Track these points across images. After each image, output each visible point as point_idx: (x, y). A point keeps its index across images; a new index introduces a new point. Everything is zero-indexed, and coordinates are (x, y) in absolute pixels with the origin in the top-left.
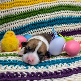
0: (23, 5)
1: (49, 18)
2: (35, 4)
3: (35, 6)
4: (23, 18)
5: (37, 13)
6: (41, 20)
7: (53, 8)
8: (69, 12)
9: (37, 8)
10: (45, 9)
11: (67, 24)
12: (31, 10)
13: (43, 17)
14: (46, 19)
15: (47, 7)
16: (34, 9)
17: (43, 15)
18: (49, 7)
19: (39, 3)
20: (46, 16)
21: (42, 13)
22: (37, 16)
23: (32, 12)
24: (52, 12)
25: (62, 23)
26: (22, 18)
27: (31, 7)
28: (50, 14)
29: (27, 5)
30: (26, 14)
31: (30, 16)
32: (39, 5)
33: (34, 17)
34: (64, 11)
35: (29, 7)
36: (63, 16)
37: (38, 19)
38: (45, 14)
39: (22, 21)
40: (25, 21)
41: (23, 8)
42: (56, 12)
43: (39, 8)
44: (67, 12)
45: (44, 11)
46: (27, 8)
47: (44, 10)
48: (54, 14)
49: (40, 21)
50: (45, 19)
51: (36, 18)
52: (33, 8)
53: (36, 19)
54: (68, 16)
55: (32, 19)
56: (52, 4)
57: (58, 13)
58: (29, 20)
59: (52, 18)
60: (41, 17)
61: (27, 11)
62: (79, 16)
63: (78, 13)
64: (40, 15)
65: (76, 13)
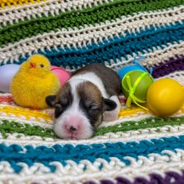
0: (12, 4)
1: (90, 41)
4: (12, 40)
5: (53, 26)
6: (65, 46)
7: (100, 9)
8: (146, 17)
9: (52, 12)
10: (76, 13)
12: (36, 15)
14: (82, 44)
15: (83, 6)
16: (46, 14)
17: (71, 31)
18: (87, 5)
20: (81, 33)
21: (69, 26)
22: (52, 33)
23: (38, 22)
24: (96, 22)
25: (128, 53)
26: (9, 41)
28: (92, 27)
30: (21, 26)
31: (33, 34)
33: (45, 34)
34: (130, 17)
35: (30, 9)
36: (129, 31)
37: (57, 41)
39: (10, 50)
40: (19, 47)
41: (13, 12)
42: (108, 23)
43: (60, 11)
44: (141, 18)
45: (73, 20)
46: (25, 9)
47: (74, 16)
49: (62, 47)
50: (80, 44)
51: (51, 37)
52: (41, 10)
53: (52, 41)
54: (144, 28)
55: (39, 40)
58: (30, 43)
59: (98, 39)
60: (65, 36)
61: (25, 18)
62: (174, 23)
63: (170, 14)
64: (64, 31)
65: (164, 15)
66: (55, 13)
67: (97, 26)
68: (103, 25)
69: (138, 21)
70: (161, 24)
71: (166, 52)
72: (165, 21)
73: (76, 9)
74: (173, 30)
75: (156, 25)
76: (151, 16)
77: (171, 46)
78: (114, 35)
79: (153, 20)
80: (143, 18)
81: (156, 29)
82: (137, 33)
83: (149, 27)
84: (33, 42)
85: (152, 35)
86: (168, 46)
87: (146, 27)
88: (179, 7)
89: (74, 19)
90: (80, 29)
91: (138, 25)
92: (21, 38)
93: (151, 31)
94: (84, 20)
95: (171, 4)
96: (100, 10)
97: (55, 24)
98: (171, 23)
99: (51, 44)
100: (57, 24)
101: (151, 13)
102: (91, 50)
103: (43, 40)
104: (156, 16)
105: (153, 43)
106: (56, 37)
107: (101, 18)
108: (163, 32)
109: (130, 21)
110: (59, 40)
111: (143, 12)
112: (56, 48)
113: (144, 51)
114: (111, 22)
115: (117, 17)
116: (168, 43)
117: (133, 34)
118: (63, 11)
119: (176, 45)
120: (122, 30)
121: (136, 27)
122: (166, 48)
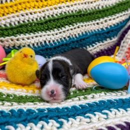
2: (8, 14)
3: (8, 18)
5: (13, 33)
7: (50, 21)
8: (82, 26)
10: (31, 24)
13: (28, 39)
15: (37, 19)
16: (8, 25)
17: (28, 35)
18: (40, 18)
19: (17, 11)
21: (26, 33)
24: (47, 30)
28: (44, 33)
32: (18, 16)
34: (72, 27)
36: (71, 36)
38: (32, 35)
43: (19, 22)
44: (78, 27)
47: (31, 26)
48: (53, 35)
52: (4, 22)
56: (47, 13)
59: (49, 42)
62: (100, 30)
63: (98, 24)
64: (22, 36)
65: (94, 24)
66: (15, 24)
67: (48, 32)
68: (52, 32)
69: (77, 29)
70: (91, 30)
71: (95, 48)
72: (94, 28)
74: (99, 34)
75: (89, 31)
76: (85, 26)
77: (98, 44)
78: (61, 39)
79: (86, 28)
80: (80, 27)
81: (88, 34)
82: (76, 37)
83: (84, 33)
85: (87, 38)
86: (96, 44)
87: (82, 33)
88: (103, 18)
89: (30, 28)
91: (77, 32)
94: (39, 29)
95: (98, 17)
97: (15, 31)
98: (98, 30)
100: (17, 31)
101: (85, 23)
104: (88, 25)
107: (51, 27)
108: (93, 35)
111: (80, 23)
114: (59, 30)
115: (63, 26)
116: (97, 43)
117: (73, 38)
118: (21, 22)
119: (101, 43)
120: (66, 35)
121: (75, 33)
122: (96, 46)
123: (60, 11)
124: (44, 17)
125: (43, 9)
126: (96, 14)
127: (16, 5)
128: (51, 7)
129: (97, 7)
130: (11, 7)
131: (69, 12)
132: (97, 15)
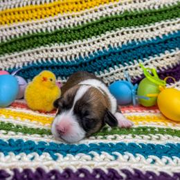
0: (19, 21)
1: (78, 55)
2: (45, 16)
3: (46, 22)
4: (18, 50)
6: (57, 59)
7: (88, 26)
8: (128, 32)
9: (49, 29)
10: (67, 30)
11: (125, 66)
13: (62, 50)
15: (74, 25)
16: (44, 30)
17: (62, 46)
18: (78, 24)
19: (55, 14)
20: (71, 48)
21: (61, 41)
22: (48, 47)
23: (37, 36)
24: (84, 38)
25: (110, 66)
26: (15, 50)
27: (37, 24)
28: (80, 42)
29: (27, 20)
32: (55, 20)
33: (42, 47)
34: (113, 32)
35: (32, 25)
36: (112, 45)
37: (50, 55)
39: (16, 57)
40: (23, 56)
41: (19, 27)
42: (94, 38)
43: (55, 28)
44: (122, 34)
45: (64, 36)
46: (28, 25)
47: (66, 33)
49: (55, 60)
50: (68, 57)
51: (47, 51)
52: (40, 26)
53: (47, 54)
54: (125, 43)
55: (38, 53)
56: (86, 17)
57: (98, 41)
60: (57, 51)
61: (28, 32)
62: (155, 38)
63: (152, 30)
65: (146, 30)
66: (51, 30)
67: (85, 41)
68: (89, 40)
70: (142, 39)
71: (147, 64)
72: (146, 36)
73: (68, 27)
74: (153, 44)
75: (138, 39)
76: (133, 32)
77: (152, 58)
78: (98, 49)
79: (134, 35)
80: (125, 33)
81: (137, 44)
82: (119, 47)
83: (130, 42)
84: (33, 53)
85: (134, 49)
86: (149, 59)
87: (128, 41)
90: (69, 44)
91: (119, 40)
92: (25, 48)
93: (132, 46)
94: (74, 37)
95: (152, 20)
96: (88, 28)
98: (152, 38)
99: (46, 57)
101: (133, 28)
102: (78, 63)
103: (41, 53)
104: (137, 31)
105: (134, 57)
106: (50, 51)
108: (144, 46)
109: (113, 36)
110: (52, 53)
111: (125, 27)
112: (49, 60)
113: (126, 64)
114: (97, 37)
115: (102, 32)
117: (115, 48)
118: (58, 28)
119: (157, 58)
120: (105, 44)
121: (117, 41)
122: (147, 61)
123: (100, 13)
124: (82, 22)
125: (82, 12)
126: (151, 15)
127: (54, 7)
128: (91, 9)
129: (151, 7)
130: (50, 8)
131: (111, 14)
132: (151, 18)
